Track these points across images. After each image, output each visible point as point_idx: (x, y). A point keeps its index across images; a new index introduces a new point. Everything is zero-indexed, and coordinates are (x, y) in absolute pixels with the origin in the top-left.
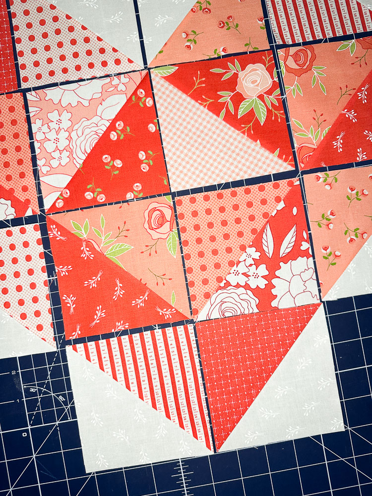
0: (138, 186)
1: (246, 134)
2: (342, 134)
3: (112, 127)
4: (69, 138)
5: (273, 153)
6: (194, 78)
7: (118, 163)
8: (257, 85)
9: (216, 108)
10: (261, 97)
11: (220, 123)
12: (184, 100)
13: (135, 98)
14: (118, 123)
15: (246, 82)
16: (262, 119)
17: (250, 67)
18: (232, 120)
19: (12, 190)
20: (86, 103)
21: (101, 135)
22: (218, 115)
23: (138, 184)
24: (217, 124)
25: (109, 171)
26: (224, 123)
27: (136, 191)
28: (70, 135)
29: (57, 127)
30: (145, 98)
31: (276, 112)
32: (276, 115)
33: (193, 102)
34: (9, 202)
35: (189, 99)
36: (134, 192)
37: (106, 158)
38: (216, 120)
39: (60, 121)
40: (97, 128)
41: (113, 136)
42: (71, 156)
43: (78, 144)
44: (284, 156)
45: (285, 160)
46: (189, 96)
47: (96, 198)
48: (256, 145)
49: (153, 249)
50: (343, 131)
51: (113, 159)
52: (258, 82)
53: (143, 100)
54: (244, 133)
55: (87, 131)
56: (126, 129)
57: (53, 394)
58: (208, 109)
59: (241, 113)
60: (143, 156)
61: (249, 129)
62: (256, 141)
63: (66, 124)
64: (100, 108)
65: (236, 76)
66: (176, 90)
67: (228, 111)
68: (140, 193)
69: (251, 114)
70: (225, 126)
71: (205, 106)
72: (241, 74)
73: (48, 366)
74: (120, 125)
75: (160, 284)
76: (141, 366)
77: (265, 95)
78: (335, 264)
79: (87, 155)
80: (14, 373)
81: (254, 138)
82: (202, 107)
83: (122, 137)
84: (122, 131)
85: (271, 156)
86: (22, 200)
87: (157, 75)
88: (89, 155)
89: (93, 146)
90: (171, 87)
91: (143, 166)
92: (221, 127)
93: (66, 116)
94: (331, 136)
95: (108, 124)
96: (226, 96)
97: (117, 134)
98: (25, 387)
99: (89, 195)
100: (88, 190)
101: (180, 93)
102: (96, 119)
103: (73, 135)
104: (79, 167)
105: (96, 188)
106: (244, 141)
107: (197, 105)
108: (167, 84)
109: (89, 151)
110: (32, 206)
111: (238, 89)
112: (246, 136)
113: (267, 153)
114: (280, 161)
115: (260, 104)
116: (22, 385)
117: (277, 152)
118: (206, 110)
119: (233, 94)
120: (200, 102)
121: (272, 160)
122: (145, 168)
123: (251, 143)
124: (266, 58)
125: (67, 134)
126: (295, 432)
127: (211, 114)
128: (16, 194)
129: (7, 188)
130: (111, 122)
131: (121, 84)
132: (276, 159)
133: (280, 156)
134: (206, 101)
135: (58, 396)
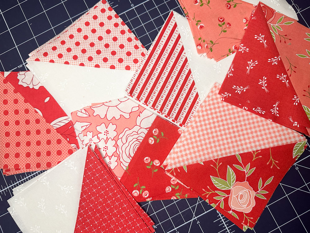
1: (214, 161)
5: (187, 166)
6: (277, 162)
9: (247, 157)
11: (235, 151)
12: (269, 143)
16: (214, 180)
18: (230, 160)
22: (241, 155)
24: (236, 149)
26: (233, 154)
31: (211, 193)
32: (209, 191)
33: (263, 147)
35: (267, 146)
38: (239, 150)
44: (179, 170)
45: (176, 169)
46: (269, 148)
48: (201, 160)
54: (216, 160)
58: (251, 152)
59: (230, 170)
61: (215, 165)
62: (204, 162)
66: (280, 144)
67: (238, 163)
70: (230, 152)
71: (254, 152)
81: (208, 163)
82: (255, 149)
85: (186, 163)
87: (300, 140)
90: (284, 142)
92: (232, 150)
96: (248, 170)
101: (276, 144)
106: (211, 155)
107: (259, 148)
108: (289, 142)
112: (213, 159)
113: (190, 162)
114: (178, 165)
115: (225, 188)
117: (185, 169)
118: (250, 150)
119: (246, 176)
120: (259, 151)
121: (183, 161)
123: (205, 159)
127: (246, 151)
132: (182, 164)
133: (181, 168)
134: (257, 156)
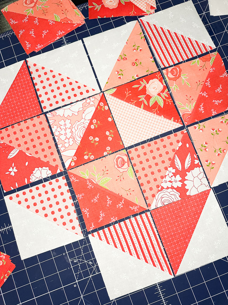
0: (108, 148)
1: (155, 113)
2: (202, 104)
3: (91, 123)
4: (72, 132)
5: (171, 120)
6: (126, 92)
7: (97, 139)
8: (156, 89)
9: (138, 104)
10: (159, 95)
11: (142, 111)
12: (123, 104)
13: (99, 107)
14: (94, 120)
15: (151, 89)
16: (162, 105)
17: (151, 81)
18: (148, 108)
19: (48, 162)
20: (76, 114)
21: (86, 128)
22: (140, 107)
23: (108, 147)
24: (140, 112)
25: (93, 144)
26: (144, 110)
27: (108, 151)
28: (71, 130)
29: (64, 127)
30: (104, 106)
31: (168, 100)
32: (168, 102)
33: (127, 103)
34: (48, 168)
35: (125, 102)
36: (107, 151)
37: (91, 138)
38: (140, 110)
39: (65, 125)
40: (84, 125)
41: (92, 127)
42: (74, 140)
43: (76, 134)
44: (176, 120)
45: (177, 122)
46: (124, 101)
47: (90, 158)
48: (162, 118)
49: (122, 177)
50: (203, 102)
51: (94, 138)
52: (156, 87)
53: (103, 107)
54: (154, 113)
55: (79, 127)
56: (98, 122)
57: (86, 262)
58: (135, 105)
59: (151, 104)
60: (108, 133)
61: (156, 111)
62: (161, 116)
63: (69, 125)
64: (84, 115)
65: (145, 87)
66: (118, 99)
67: (144, 104)
68: (110, 151)
69: (156, 103)
70: (144, 112)
71: (133, 105)
72: (147, 86)
73: (81, 247)
74: (95, 121)
75: (129, 194)
76: (128, 238)
77: (161, 93)
78: (213, 168)
79: (81, 138)
80: (64, 254)
81: (159, 114)
82: (132, 105)
83: (96, 127)
84: (96, 123)
85: (170, 121)
86: (54, 166)
87: (107, 94)
88: (82, 138)
89: (84, 133)
90: (115, 99)
91: (109, 138)
92: (143, 112)
93: (68, 122)
94: (197, 106)
95: (89, 122)
96: (142, 98)
97: (94, 125)
98: (71, 260)
99: (86, 157)
100: (85, 155)
101: (120, 101)
102: (83, 121)
103: (73, 130)
104: (78, 145)
105: (89, 153)
106: (155, 117)
107: (129, 104)
108: (113, 97)
109: (82, 136)
110: (59, 168)
111: (147, 93)
112: (155, 115)
113: (168, 120)
114: (175, 123)
115: (159, 98)
116: (69, 260)
117: (173, 119)
118: (134, 106)
119: (145, 96)
120: (130, 103)
121: (171, 123)
122: (110, 139)
123: (159, 117)
124: (158, 76)
125: (70, 130)
126: (213, 257)
127: (136, 107)
128: (50, 163)
129: (46, 161)
130: (90, 120)
131: (91, 102)
132: (173, 122)
133: (174, 121)
134: (133, 102)
135: (89, 262)
